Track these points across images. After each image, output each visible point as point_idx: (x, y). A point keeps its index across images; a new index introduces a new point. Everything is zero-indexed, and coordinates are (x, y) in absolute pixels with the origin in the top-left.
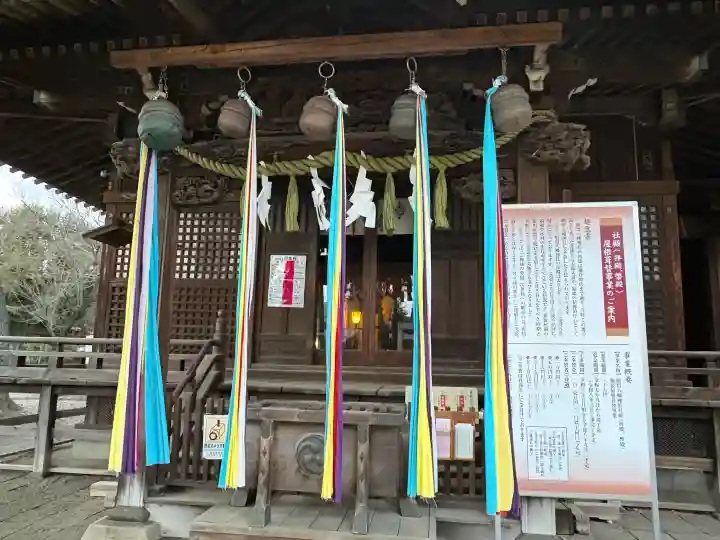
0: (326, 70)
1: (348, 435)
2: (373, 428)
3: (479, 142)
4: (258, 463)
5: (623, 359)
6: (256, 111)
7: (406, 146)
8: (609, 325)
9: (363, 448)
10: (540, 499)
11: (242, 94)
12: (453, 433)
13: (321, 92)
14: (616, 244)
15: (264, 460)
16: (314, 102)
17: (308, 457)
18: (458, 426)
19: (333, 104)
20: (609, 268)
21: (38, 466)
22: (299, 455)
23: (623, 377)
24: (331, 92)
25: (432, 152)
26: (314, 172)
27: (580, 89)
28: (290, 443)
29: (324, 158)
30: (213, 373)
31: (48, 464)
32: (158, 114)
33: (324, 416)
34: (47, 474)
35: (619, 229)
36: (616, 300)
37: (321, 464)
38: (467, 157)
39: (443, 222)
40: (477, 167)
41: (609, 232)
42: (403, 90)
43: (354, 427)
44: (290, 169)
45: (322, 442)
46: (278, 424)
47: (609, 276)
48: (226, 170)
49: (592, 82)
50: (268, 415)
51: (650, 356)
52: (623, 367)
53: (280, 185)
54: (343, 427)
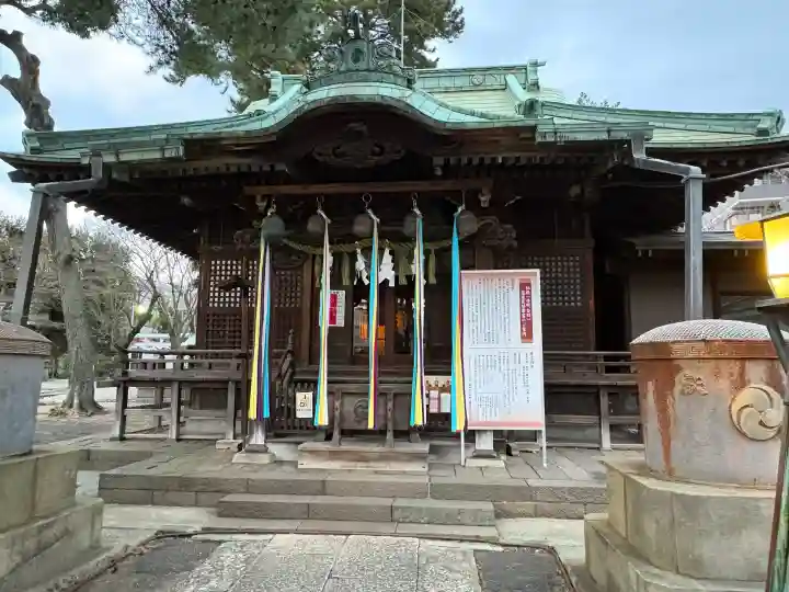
0: (367, 198)
1: (381, 400)
2: (395, 395)
3: (450, 237)
4: (334, 416)
5: (529, 356)
6: (328, 221)
7: (411, 240)
8: (523, 337)
9: (390, 405)
10: (486, 431)
11: (319, 211)
12: (439, 399)
13: (363, 212)
14: (528, 292)
15: (337, 413)
16: (360, 218)
17: (360, 410)
18: (443, 395)
19: (371, 218)
20: (523, 306)
21: (172, 434)
22: (355, 411)
23: (529, 365)
24: (370, 211)
25: (424, 241)
26: (359, 251)
27: (512, 202)
28: (350, 404)
29: (365, 243)
30: (290, 370)
31: (178, 434)
32: (271, 225)
33: (368, 388)
34: (178, 440)
35: (529, 285)
36: (527, 324)
37: (367, 414)
38: (444, 244)
39: (433, 280)
40: (449, 249)
41: (524, 286)
42: (409, 210)
43: (385, 394)
44: (345, 248)
45: (367, 402)
46: (344, 394)
47: (523, 311)
48: (308, 249)
49: (518, 198)
50: (338, 390)
51: (544, 355)
52: (529, 360)
53: (337, 256)
54: (379, 394)
